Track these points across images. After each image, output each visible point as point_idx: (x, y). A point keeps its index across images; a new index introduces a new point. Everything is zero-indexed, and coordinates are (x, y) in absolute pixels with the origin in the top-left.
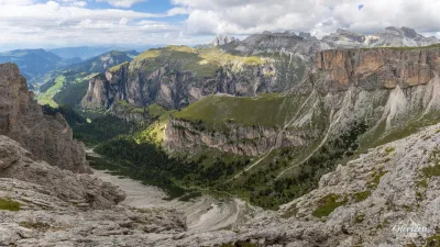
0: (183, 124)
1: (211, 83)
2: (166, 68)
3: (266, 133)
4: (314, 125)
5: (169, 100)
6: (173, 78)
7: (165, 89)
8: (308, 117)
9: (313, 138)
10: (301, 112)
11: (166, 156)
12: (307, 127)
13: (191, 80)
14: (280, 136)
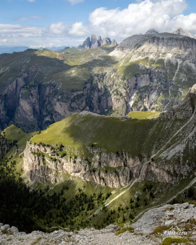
0: (42, 149)
1: (79, 96)
2: (25, 79)
3: (130, 162)
4: (185, 159)
5: (31, 118)
6: (34, 91)
7: (25, 106)
8: (180, 148)
9: (181, 175)
10: (173, 142)
11: (27, 189)
12: (176, 160)
13: (56, 93)
14: (144, 168)
